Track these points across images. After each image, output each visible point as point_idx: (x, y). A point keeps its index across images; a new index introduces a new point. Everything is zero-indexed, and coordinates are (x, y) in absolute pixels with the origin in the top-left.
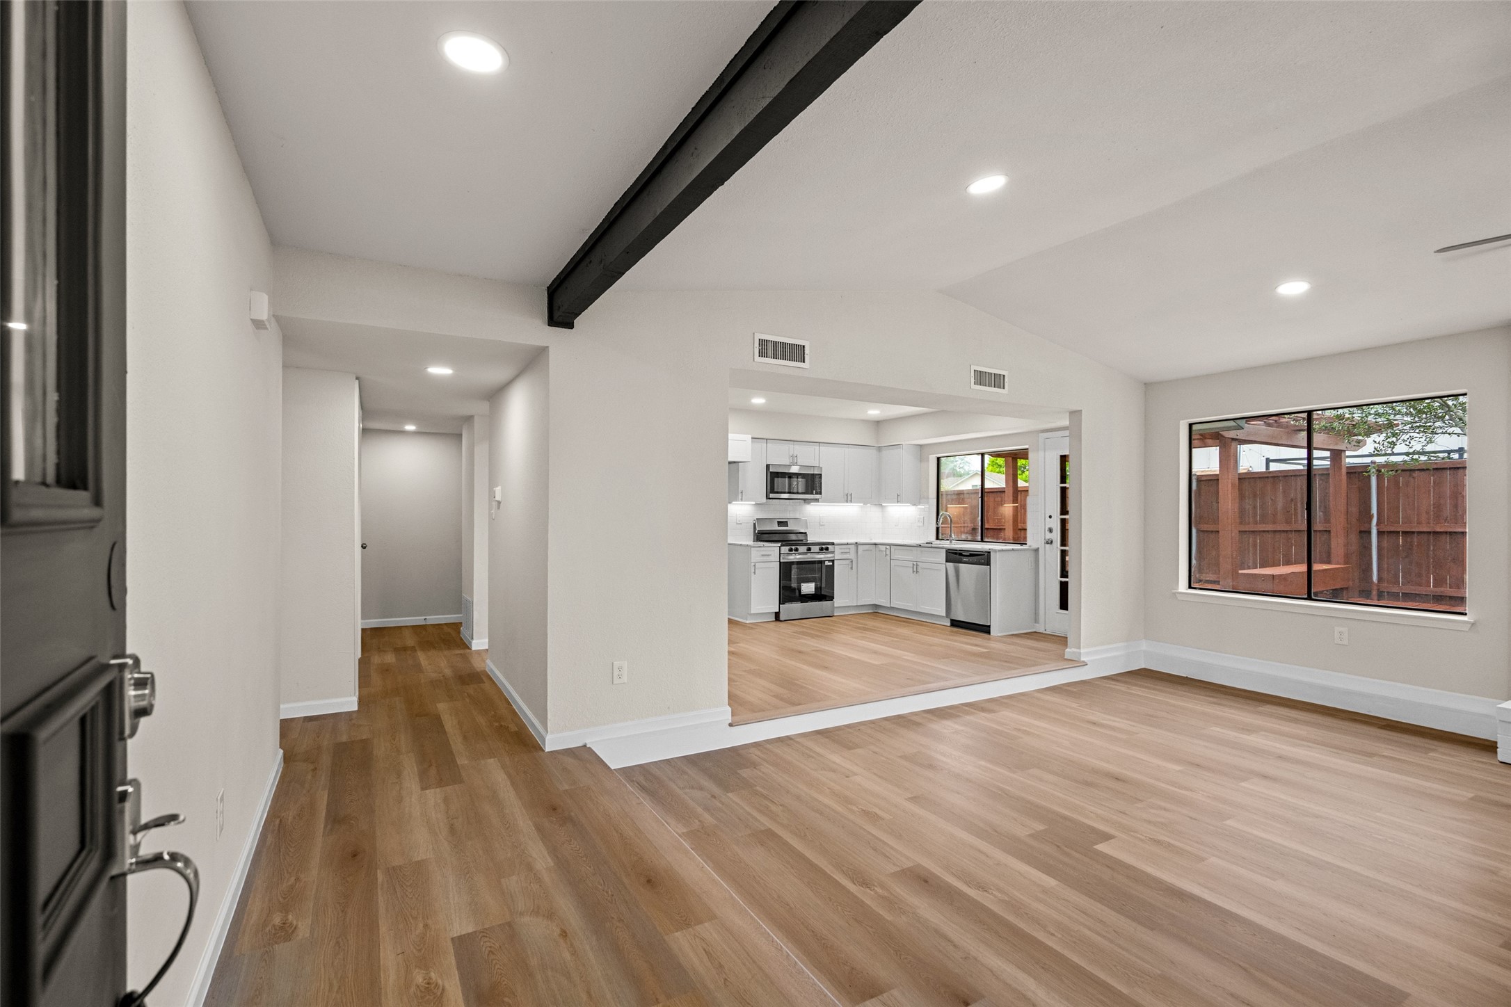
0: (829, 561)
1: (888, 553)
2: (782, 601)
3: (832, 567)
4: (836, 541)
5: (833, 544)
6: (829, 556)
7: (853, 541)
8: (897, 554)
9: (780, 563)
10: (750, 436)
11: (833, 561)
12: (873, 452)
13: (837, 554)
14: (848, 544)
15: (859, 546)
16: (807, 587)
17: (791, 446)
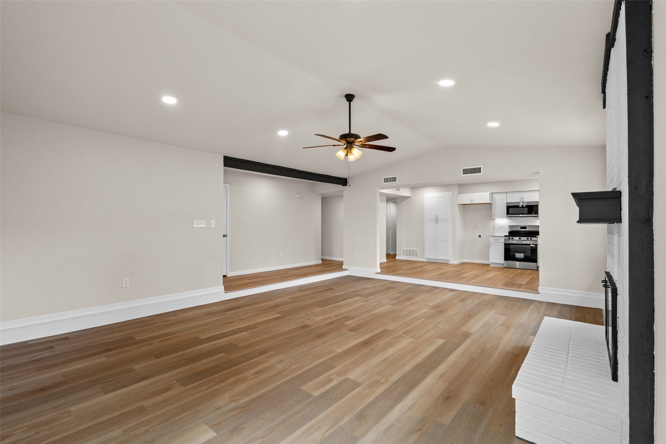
0: (533, 245)
2: (506, 259)
3: (536, 247)
6: (534, 243)
9: (505, 243)
11: (536, 245)
16: (519, 255)
17: (521, 194)
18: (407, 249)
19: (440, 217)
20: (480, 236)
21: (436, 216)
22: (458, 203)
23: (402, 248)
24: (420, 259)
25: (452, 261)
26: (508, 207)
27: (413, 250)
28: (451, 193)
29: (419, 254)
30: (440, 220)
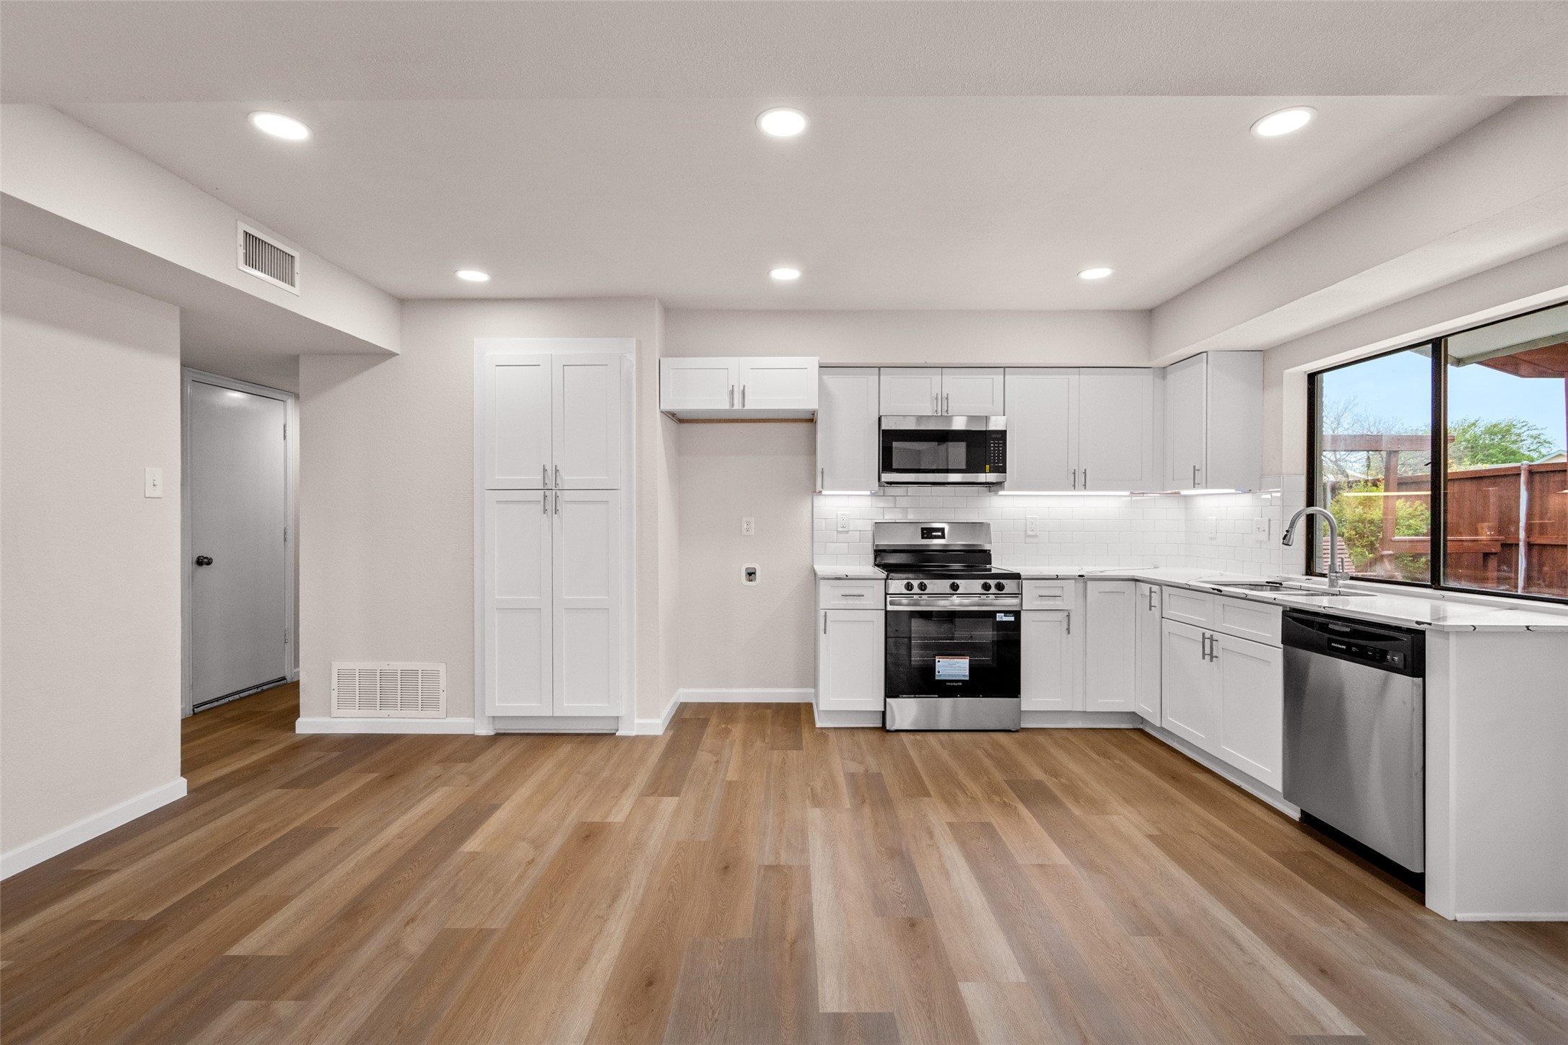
0: (1006, 613)
1: (1155, 601)
2: (893, 690)
3: (1016, 626)
4: (1023, 570)
5: (1016, 576)
6: (1010, 603)
7: (1075, 571)
8: (1177, 607)
9: (886, 612)
10: (812, 363)
11: (1017, 614)
12: (1146, 379)
13: (1031, 598)
14: (1057, 578)
15: (1090, 584)
16: (951, 665)
17: (935, 378)
18: (369, 665)
19: (567, 479)
20: (751, 574)
21: (545, 470)
22: (669, 406)
23: (337, 666)
24: (449, 720)
25: (637, 721)
26: (888, 438)
27: (409, 675)
28: (633, 342)
29: (443, 696)
30: (567, 496)
